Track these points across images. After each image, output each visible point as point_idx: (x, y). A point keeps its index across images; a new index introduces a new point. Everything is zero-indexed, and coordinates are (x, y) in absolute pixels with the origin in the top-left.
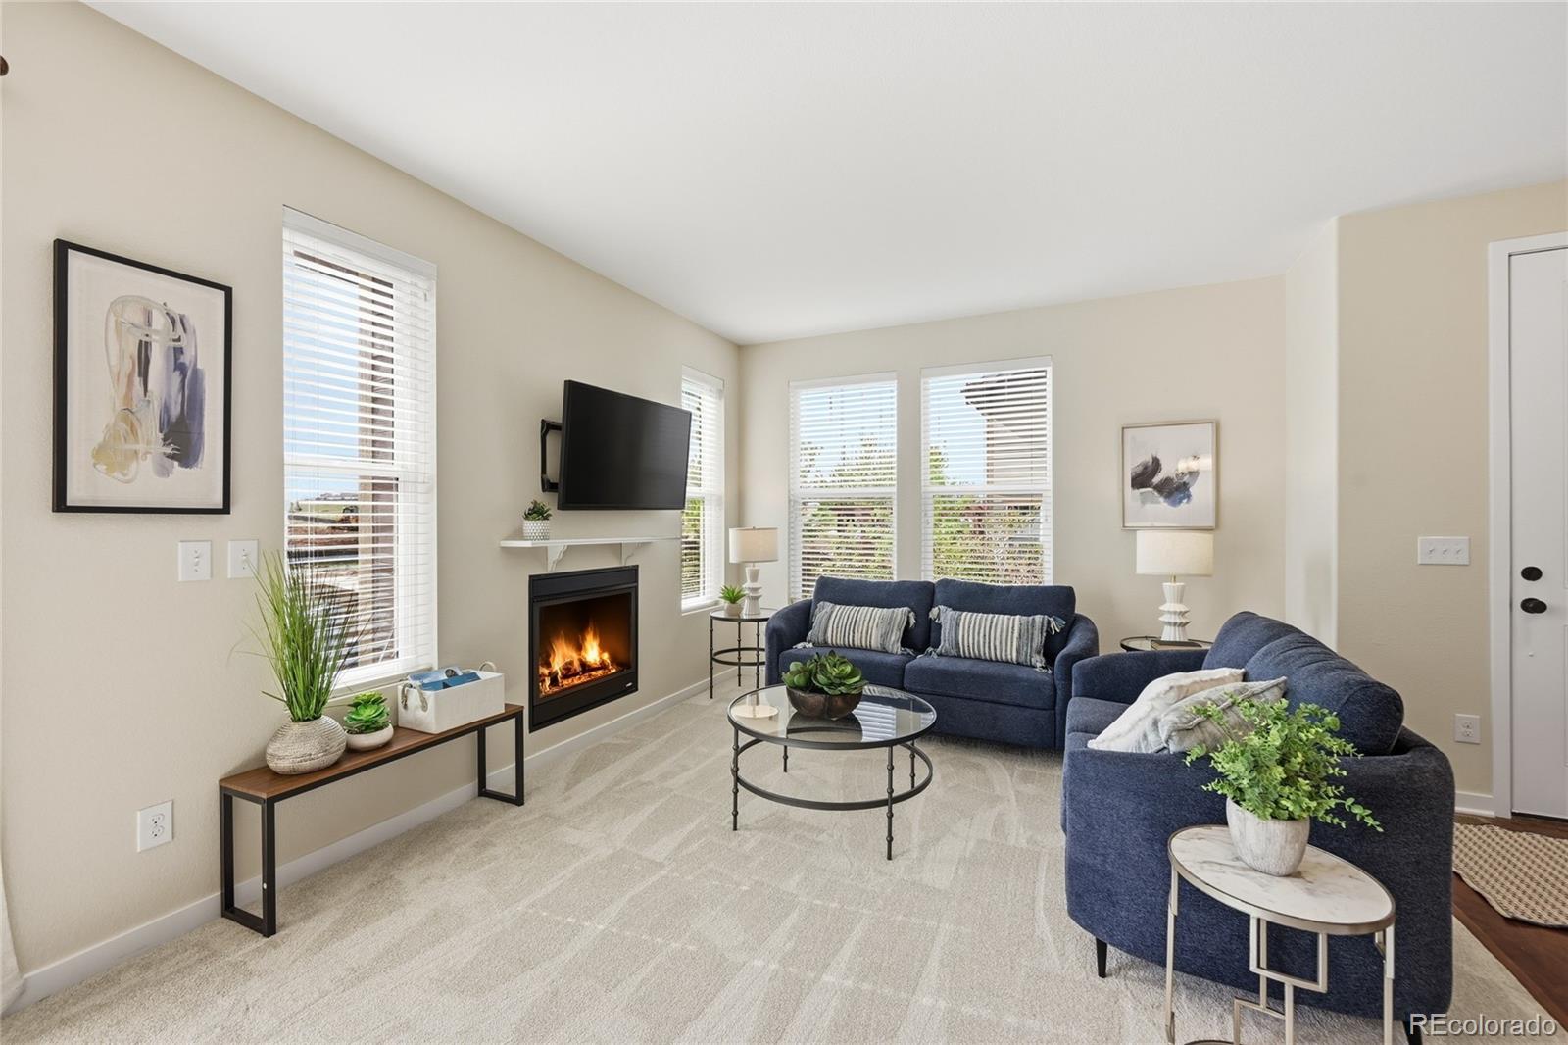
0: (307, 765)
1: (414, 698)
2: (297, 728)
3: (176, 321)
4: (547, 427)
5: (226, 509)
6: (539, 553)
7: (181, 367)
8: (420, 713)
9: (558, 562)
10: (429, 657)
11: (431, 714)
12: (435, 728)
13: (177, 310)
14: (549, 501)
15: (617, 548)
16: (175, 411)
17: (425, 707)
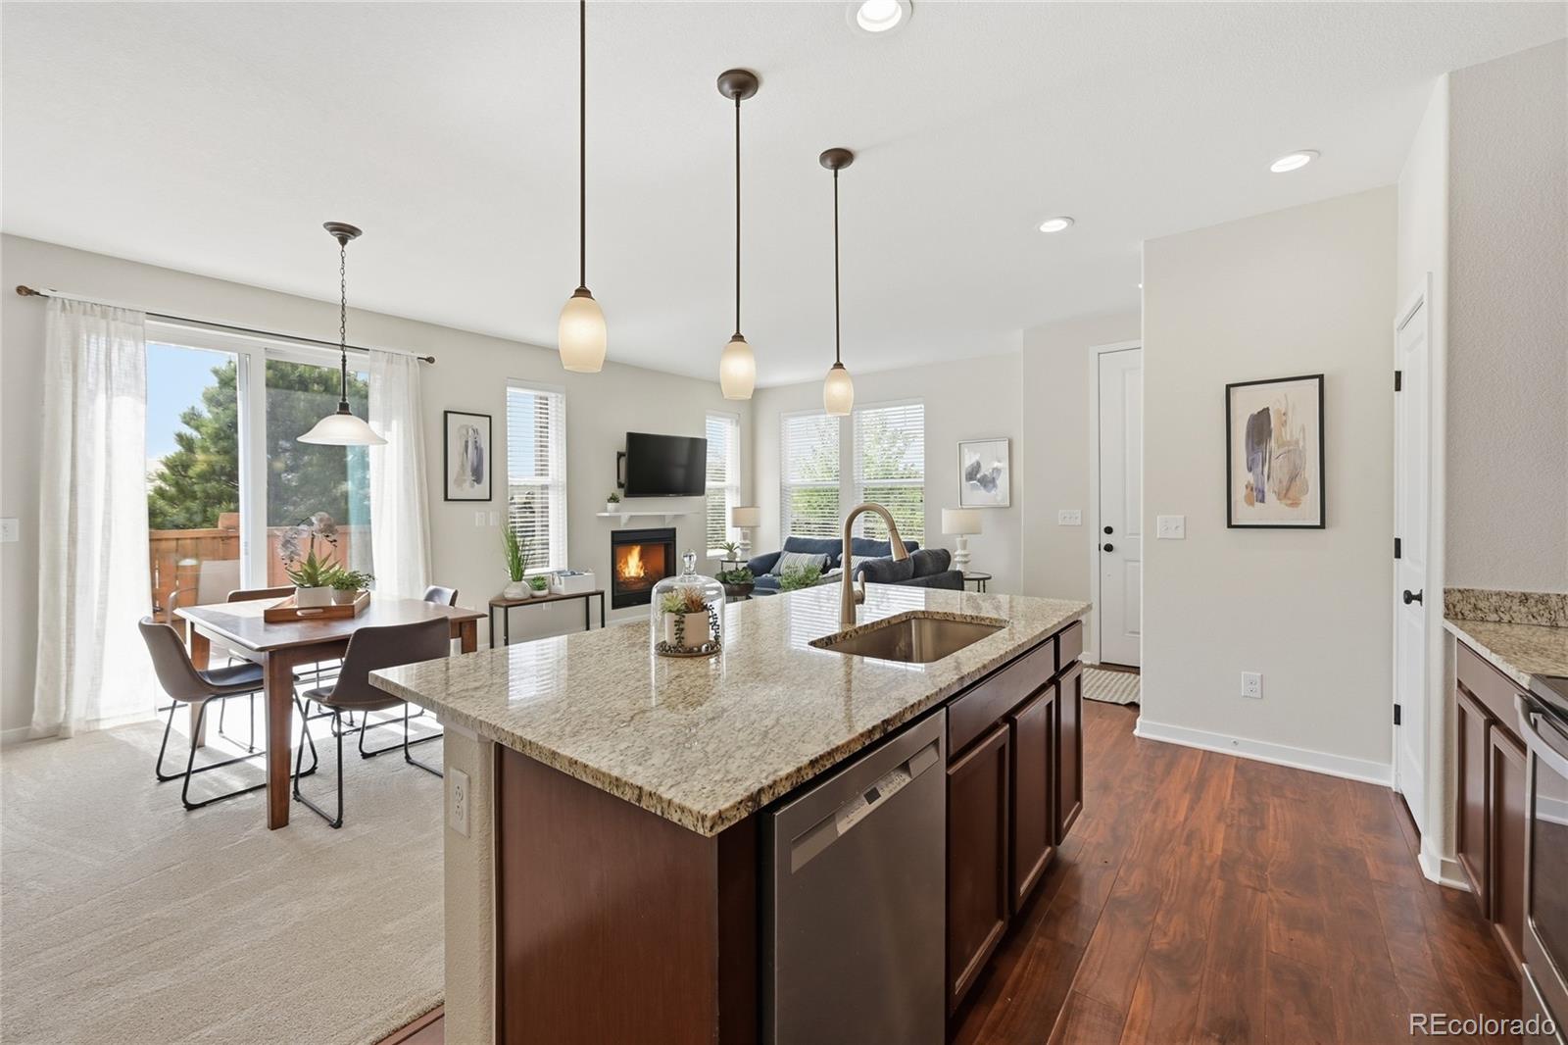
0: (518, 597)
1: (557, 581)
2: (514, 583)
3: (475, 431)
4: (620, 455)
5: (490, 500)
6: (616, 519)
7: (477, 448)
8: (559, 586)
9: (626, 524)
10: (564, 566)
11: (562, 587)
12: (564, 593)
13: (475, 427)
14: (620, 493)
15: (662, 517)
16: (475, 464)
17: (561, 584)
